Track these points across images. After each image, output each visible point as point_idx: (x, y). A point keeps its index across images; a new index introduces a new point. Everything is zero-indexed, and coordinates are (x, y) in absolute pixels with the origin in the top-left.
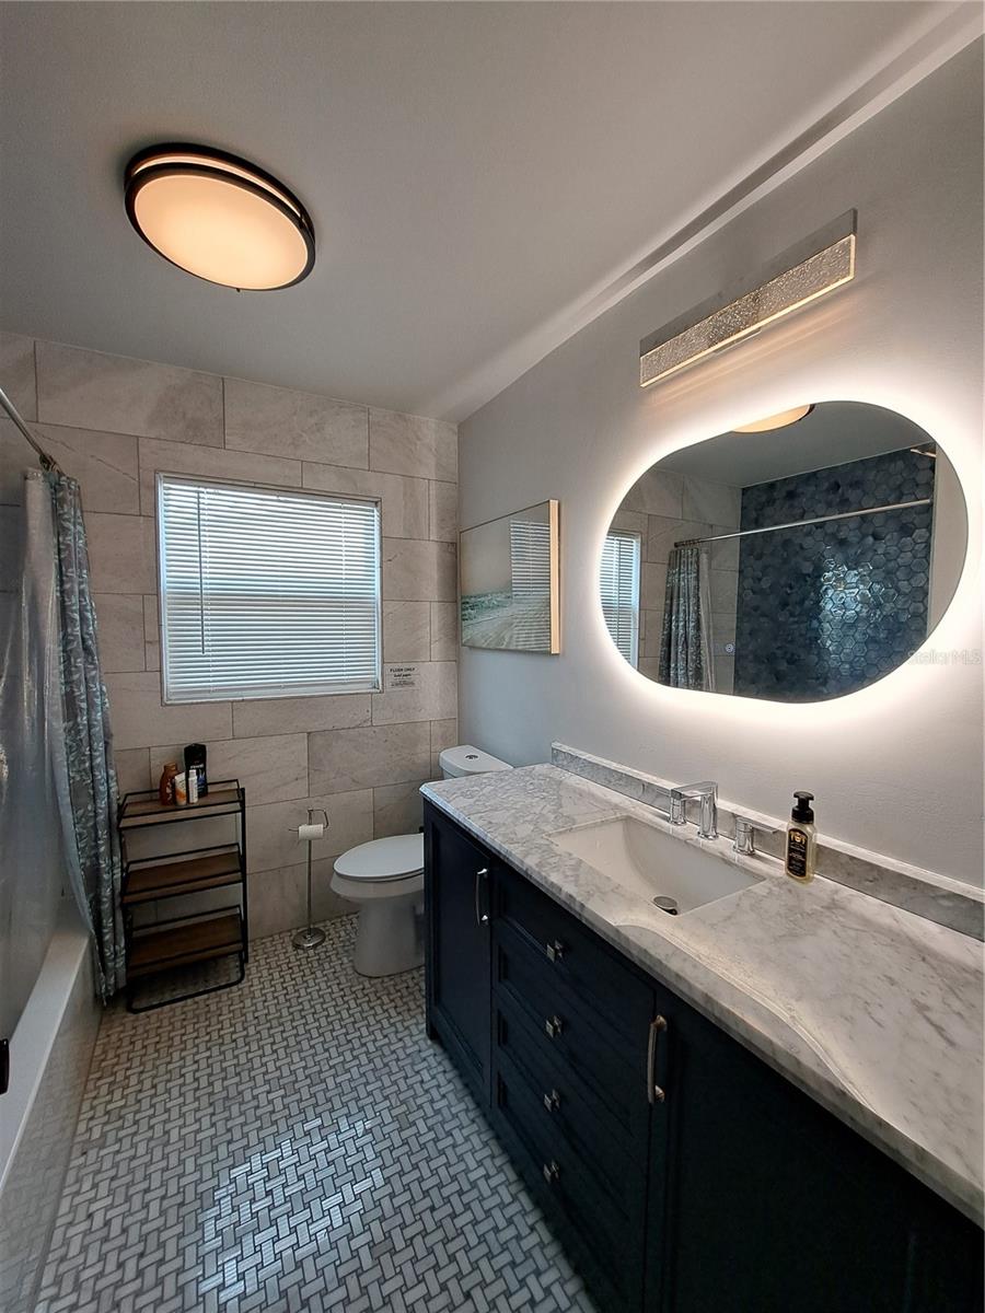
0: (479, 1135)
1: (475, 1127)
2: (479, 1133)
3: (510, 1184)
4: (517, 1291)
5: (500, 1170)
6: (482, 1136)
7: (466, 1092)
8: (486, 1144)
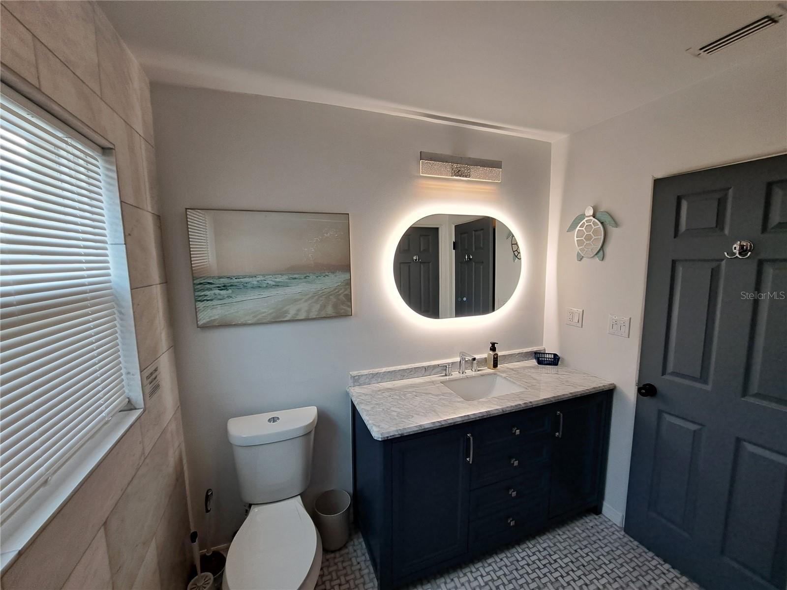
0: (460, 578)
1: (456, 580)
2: (459, 578)
3: (484, 566)
4: (526, 570)
5: (478, 569)
6: (461, 576)
7: (433, 581)
8: (465, 575)
